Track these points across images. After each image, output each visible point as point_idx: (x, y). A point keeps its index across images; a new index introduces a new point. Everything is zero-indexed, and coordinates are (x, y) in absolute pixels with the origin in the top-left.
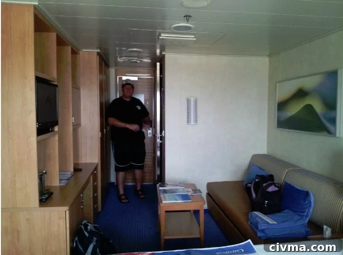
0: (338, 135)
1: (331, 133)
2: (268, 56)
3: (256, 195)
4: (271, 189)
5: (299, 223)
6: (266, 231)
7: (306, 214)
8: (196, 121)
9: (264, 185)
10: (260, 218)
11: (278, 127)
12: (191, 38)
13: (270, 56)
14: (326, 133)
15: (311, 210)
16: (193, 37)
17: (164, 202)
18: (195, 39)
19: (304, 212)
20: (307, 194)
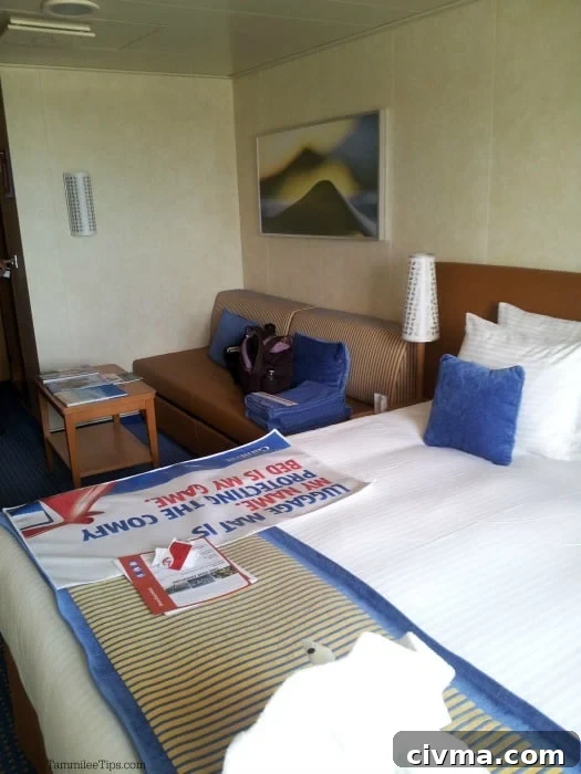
0: (381, 237)
1: (369, 234)
2: (231, 76)
3: (253, 363)
4: (279, 347)
5: (334, 397)
6: (282, 420)
7: (339, 383)
8: (93, 227)
9: (265, 342)
10: (267, 400)
11: (264, 231)
12: (82, 30)
13: (234, 76)
14: (359, 236)
15: (347, 375)
16: (88, 29)
17: (69, 405)
18: (92, 35)
19: (336, 381)
20: (340, 347)
